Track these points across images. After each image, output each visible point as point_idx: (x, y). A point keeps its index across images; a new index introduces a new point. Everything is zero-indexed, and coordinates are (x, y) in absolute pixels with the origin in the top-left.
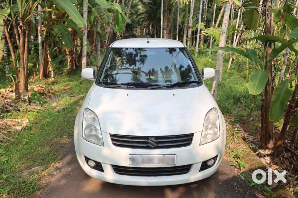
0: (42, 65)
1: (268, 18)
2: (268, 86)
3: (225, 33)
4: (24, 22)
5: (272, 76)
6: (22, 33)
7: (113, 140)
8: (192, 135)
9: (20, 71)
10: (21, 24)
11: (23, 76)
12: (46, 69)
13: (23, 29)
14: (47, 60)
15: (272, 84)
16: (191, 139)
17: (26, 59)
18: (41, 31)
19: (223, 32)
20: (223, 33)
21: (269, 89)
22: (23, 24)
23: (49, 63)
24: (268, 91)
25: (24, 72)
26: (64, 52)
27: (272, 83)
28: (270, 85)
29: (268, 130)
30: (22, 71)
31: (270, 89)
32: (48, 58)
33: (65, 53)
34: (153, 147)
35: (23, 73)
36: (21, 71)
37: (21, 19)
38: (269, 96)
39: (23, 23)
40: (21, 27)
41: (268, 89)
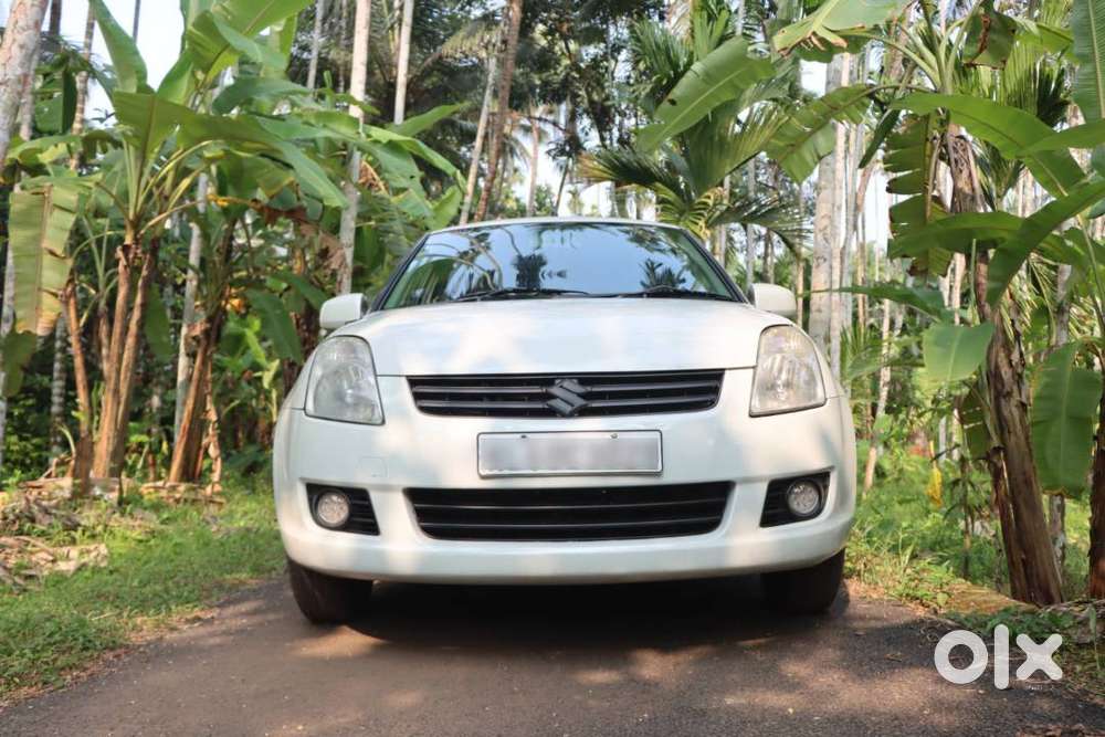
0: (183, 437)
1: (961, 171)
2: (1003, 402)
3: (825, 260)
4: (138, 236)
5: (1010, 361)
6: (128, 270)
7: (417, 397)
8: (716, 375)
9: (103, 404)
10: (128, 240)
11: (110, 423)
12: (193, 455)
13: (131, 256)
14: (202, 417)
15: (1016, 393)
16: (716, 391)
17: (127, 366)
18: (190, 340)
19: (818, 259)
20: (821, 261)
21: (1010, 412)
22: (136, 241)
23: (207, 427)
24: (1006, 421)
25: (115, 407)
26: (263, 437)
27: (1015, 388)
28: (1009, 394)
29: (1038, 576)
30: (109, 407)
31: (1016, 412)
32: (207, 412)
33: (266, 438)
34: (568, 409)
35: (112, 409)
36: (106, 406)
37: (131, 222)
38: (1013, 439)
39: (135, 235)
40: (126, 249)
41: (1006, 413)
